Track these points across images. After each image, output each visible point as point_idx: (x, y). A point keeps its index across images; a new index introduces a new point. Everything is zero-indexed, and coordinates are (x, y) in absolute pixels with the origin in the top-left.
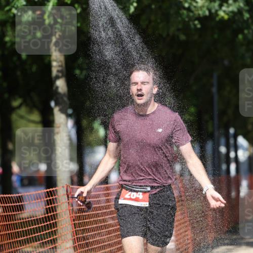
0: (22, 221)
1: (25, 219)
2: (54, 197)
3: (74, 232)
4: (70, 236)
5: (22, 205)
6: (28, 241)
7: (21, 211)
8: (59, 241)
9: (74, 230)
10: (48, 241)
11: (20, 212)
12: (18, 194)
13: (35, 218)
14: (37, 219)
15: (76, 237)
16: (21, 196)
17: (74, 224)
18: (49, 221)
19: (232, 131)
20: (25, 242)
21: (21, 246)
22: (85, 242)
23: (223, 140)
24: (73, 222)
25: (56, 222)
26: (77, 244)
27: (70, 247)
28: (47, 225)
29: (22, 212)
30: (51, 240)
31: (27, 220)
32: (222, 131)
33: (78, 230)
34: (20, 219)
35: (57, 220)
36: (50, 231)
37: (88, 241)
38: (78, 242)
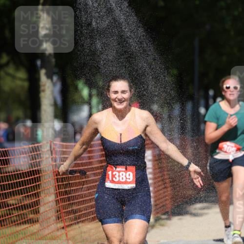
0: (8, 174)
1: (11, 172)
3: (57, 187)
4: (52, 190)
5: (8, 159)
6: (13, 194)
7: (7, 164)
8: (42, 195)
9: (57, 184)
10: (33, 194)
11: (6, 166)
12: (4, 148)
13: (21, 172)
14: (23, 173)
15: (58, 191)
16: (8, 150)
17: (57, 179)
18: (34, 175)
19: (211, 93)
20: (11, 195)
21: (6, 198)
22: (66, 196)
24: (56, 177)
25: (40, 177)
26: (59, 198)
27: (52, 201)
28: (32, 179)
29: (9, 165)
30: (35, 193)
31: (13, 173)
32: (202, 93)
33: (60, 185)
34: (6, 173)
35: (40, 175)
36: (34, 184)
37: (70, 195)
38: (60, 196)
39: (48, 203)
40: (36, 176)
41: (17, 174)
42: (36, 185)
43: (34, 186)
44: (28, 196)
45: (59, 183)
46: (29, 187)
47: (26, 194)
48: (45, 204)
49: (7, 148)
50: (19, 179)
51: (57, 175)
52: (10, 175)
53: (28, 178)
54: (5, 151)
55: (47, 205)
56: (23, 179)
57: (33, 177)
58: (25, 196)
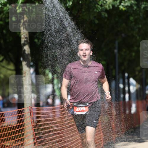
0: (4, 128)
1: (6, 126)
2: (23, 114)
3: (34, 134)
4: (32, 137)
5: (4, 118)
6: (8, 140)
7: (3, 122)
8: (25, 140)
9: (34, 133)
10: (20, 139)
11: (3, 123)
12: (2, 112)
13: (12, 126)
14: (13, 127)
15: (35, 137)
16: (4, 113)
17: (34, 130)
19: (126, 75)
20: (6, 140)
21: (3, 142)
22: (41, 140)
23: (121, 81)
24: (34, 129)
25: (24, 128)
26: (36, 141)
27: (32, 143)
28: (19, 130)
29: (4, 122)
30: (21, 139)
31: (7, 127)
33: (36, 133)
34: (3, 127)
35: (24, 127)
36: (21, 133)
37: (43, 139)
38: (36, 140)
39: (29, 144)
40: (22, 128)
41: (10, 127)
42: (22, 134)
43: (20, 134)
44: (17, 140)
45: (36, 132)
46: (17, 135)
47: (16, 140)
48: (28, 145)
49: (3, 112)
50: (11, 130)
51: (34, 128)
52: (5, 129)
53: (17, 130)
54: (2, 114)
55: (29, 146)
56: (13, 130)
57: (20, 129)
58: (15, 141)
